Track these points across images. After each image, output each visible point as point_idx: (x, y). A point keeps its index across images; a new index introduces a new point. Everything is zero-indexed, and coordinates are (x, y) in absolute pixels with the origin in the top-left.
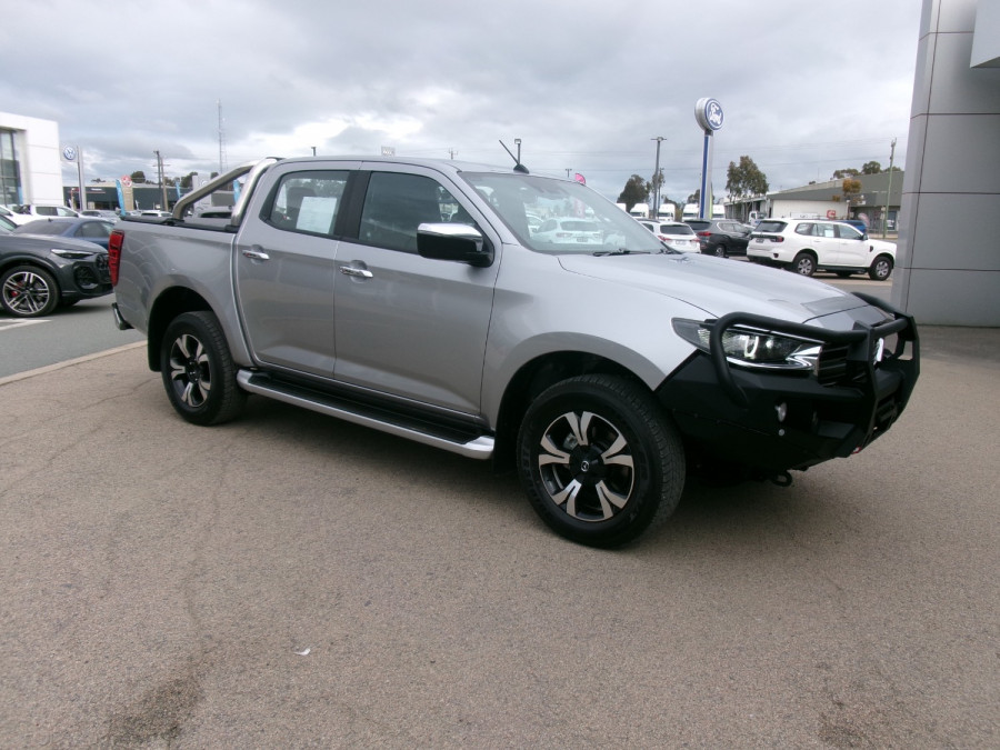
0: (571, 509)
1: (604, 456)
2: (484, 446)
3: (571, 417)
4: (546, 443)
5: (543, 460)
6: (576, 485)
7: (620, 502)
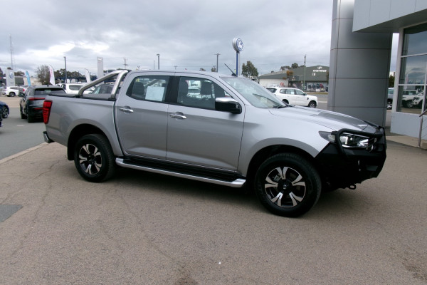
0: (279, 204)
1: (293, 183)
2: (239, 182)
3: (279, 169)
4: (268, 179)
5: (267, 186)
6: (280, 195)
7: (300, 199)
